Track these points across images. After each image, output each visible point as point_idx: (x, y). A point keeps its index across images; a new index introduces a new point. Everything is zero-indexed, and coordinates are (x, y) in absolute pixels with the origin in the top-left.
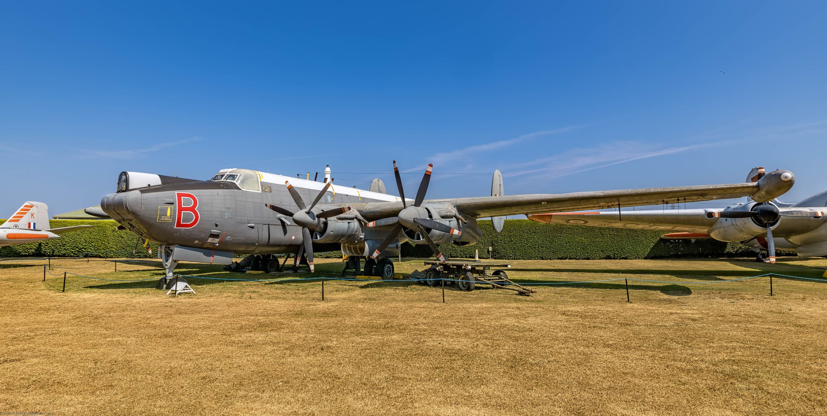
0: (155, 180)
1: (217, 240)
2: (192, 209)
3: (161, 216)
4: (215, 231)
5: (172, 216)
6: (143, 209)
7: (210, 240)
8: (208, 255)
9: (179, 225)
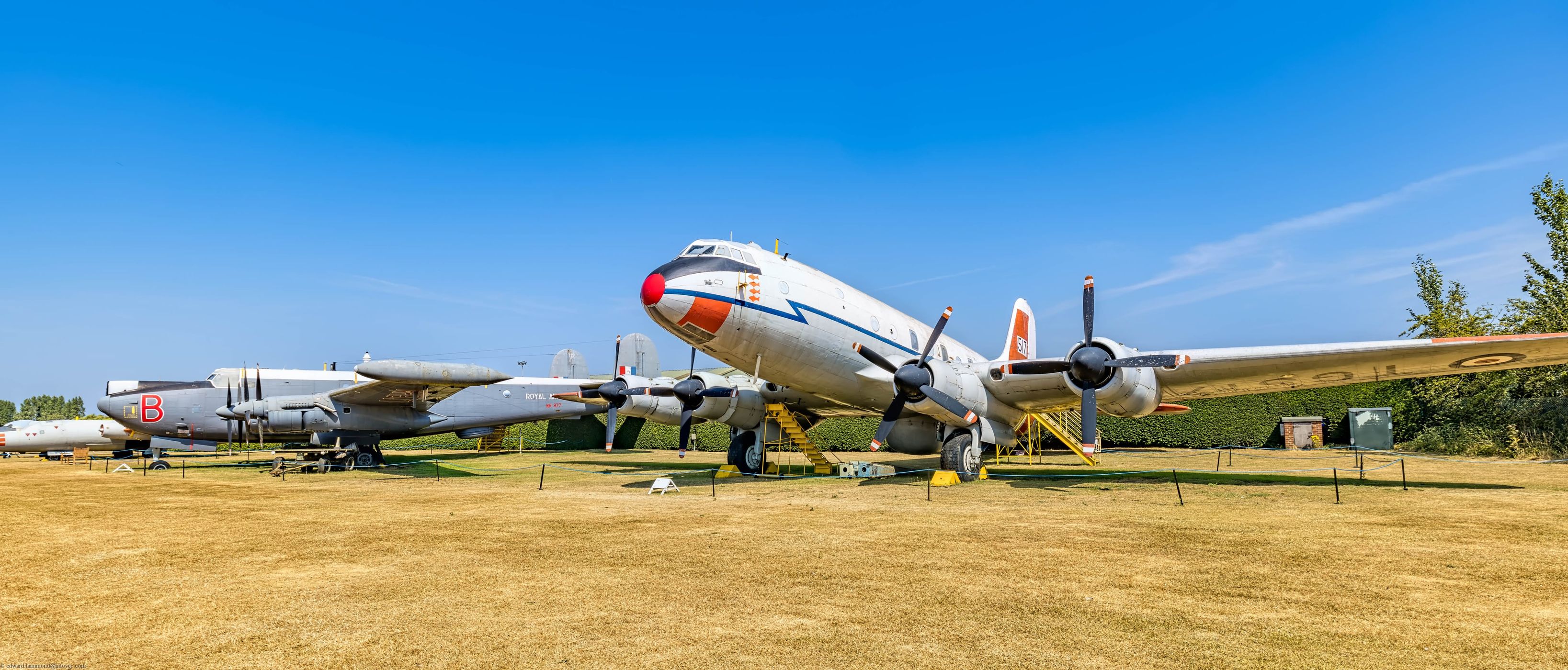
0: (133, 385)
1: (187, 432)
2: (156, 407)
3: (127, 414)
4: (181, 424)
5: (138, 413)
6: (111, 407)
7: (180, 431)
8: (187, 444)
9: (144, 419)
